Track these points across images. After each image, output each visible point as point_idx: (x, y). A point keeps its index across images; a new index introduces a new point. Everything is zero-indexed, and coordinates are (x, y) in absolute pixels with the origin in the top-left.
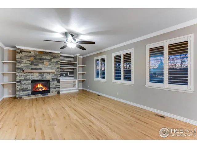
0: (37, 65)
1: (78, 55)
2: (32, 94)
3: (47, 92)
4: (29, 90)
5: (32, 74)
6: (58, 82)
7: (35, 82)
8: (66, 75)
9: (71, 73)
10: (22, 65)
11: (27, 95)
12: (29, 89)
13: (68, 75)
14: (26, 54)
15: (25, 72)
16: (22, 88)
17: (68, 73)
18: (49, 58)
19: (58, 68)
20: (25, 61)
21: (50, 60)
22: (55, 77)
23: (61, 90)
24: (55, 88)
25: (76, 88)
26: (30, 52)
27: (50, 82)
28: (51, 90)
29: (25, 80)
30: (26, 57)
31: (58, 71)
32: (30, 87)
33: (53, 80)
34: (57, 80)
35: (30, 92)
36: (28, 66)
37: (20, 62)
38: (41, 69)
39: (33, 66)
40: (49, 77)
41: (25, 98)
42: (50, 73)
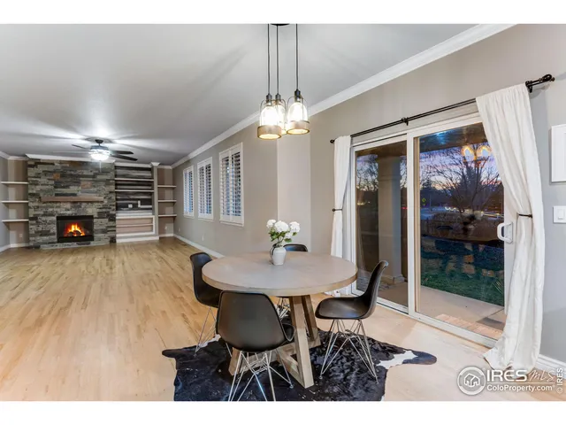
0: (67, 187)
1: (156, 164)
2: (58, 242)
3: (89, 238)
4: (54, 234)
5: (58, 204)
6: (110, 220)
7: (64, 221)
8: (135, 207)
9: (144, 202)
10: (38, 188)
11: (50, 243)
12: (52, 231)
13: (139, 206)
14: (46, 168)
15: (43, 199)
16: (40, 229)
17: (139, 202)
18: (92, 174)
19: (111, 192)
20: (43, 180)
21: (94, 176)
22: (104, 210)
23: (118, 235)
24: (104, 231)
25: (153, 233)
26: (53, 164)
27: (95, 220)
28: (97, 236)
29: (45, 215)
30: (46, 173)
31: (110, 198)
32: (54, 229)
33: (101, 215)
34: (108, 215)
35: (55, 238)
36: (49, 191)
37: (36, 184)
38: (74, 195)
39: (59, 190)
40: (92, 210)
41: (45, 247)
42: (92, 202)
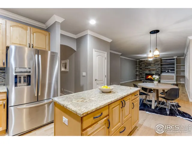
0: (148, 66)
1: (175, 57)
5: (146, 71)
7: (147, 75)
8: (168, 72)
9: (171, 70)
10: (142, 67)
13: (170, 71)
14: (143, 62)
15: (143, 69)
16: (142, 76)
17: (170, 70)
18: (154, 62)
19: (159, 67)
20: (143, 65)
22: (157, 72)
23: (161, 80)
25: (174, 81)
26: (145, 61)
29: (143, 73)
32: (145, 77)
33: (156, 74)
34: (158, 74)
35: (145, 79)
36: (144, 67)
37: (141, 66)
38: (149, 68)
39: (146, 67)
40: (154, 72)
41: (143, 81)
42: (154, 70)
